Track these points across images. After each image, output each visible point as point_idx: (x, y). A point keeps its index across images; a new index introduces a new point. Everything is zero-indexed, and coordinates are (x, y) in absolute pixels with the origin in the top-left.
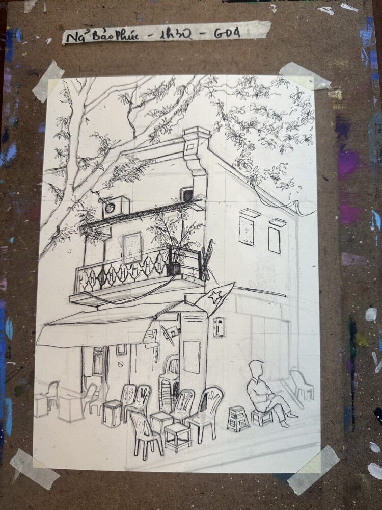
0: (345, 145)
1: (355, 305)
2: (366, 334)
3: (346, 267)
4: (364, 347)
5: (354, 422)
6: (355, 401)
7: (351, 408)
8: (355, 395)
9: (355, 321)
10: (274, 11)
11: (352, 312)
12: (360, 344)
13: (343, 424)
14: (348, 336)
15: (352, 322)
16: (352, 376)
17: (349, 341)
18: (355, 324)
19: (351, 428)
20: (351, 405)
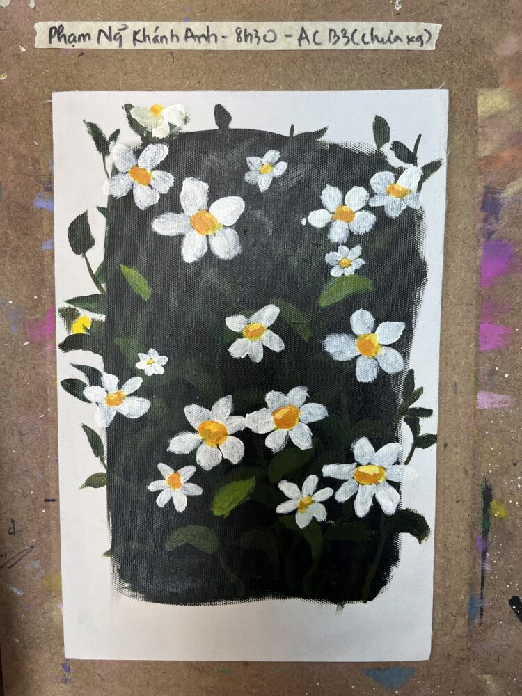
0: (494, 232)
1: (493, 464)
2: (505, 502)
3: (482, 411)
4: (501, 519)
5: (481, 615)
6: (485, 588)
7: (479, 596)
8: (486, 580)
9: (490, 484)
10: (398, 9)
11: (488, 473)
12: (496, 515)
13: (467, 617)
14: (481, 505)
15: (487, 487)
16: (484, 556)
17: (481, 512)
18: (491, 489)
19: (477, 621)
20: (480, 593)
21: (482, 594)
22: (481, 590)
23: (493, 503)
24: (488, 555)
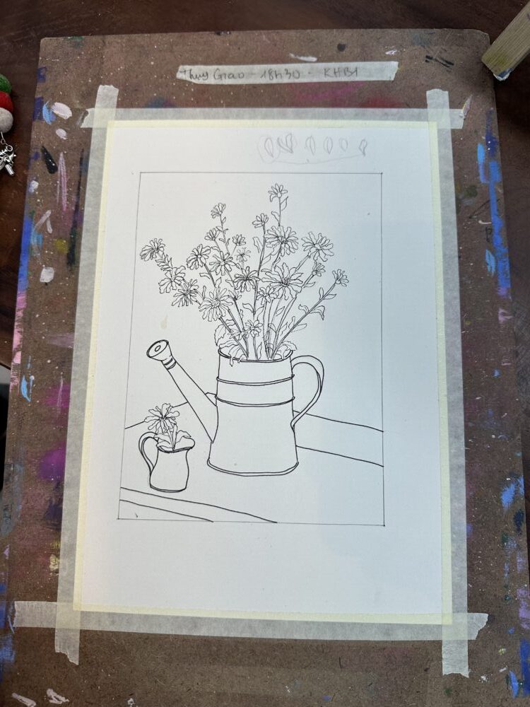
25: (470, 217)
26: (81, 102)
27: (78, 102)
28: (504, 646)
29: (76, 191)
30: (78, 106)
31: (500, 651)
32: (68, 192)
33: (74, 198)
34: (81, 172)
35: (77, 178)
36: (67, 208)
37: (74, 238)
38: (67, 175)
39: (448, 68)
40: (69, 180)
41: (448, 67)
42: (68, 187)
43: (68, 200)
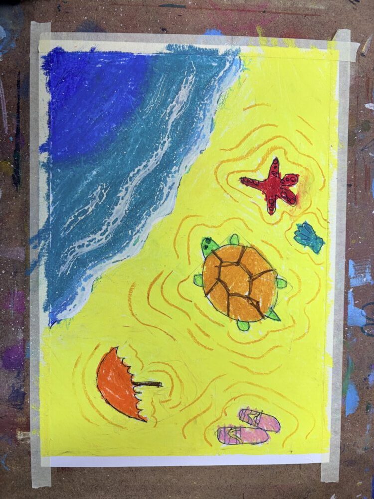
1: (12, 204)
6: (16, 104)
7: (21, 97)
8: (15, 110)
9: (14, 188)
11: (16, 197)
12: (9, 163)
14: (21, 172)
15: (17, 186)
16: (18, 130)
17: (21, 166)
18: (13, 184)
20: (20, 100)
21: (19, 99)
22: (19, 103)
23: (11, 173)
24: (15, 131)
25: (362, 150)
26: (14, 23)
27: (11, 22)
28: (361, 480)
29: (16, 114)
30: (11, 27)
31: (358, 484)
32: (8, 115)
33: (14, 121)
34: (19, 95)
35: (15, 101)
36: (8, 131)
37: (18, 160)
38: (6, 98)
39: (354, 6)
40: (8, 102)
41: (354, 4)
42: (8, 110)
43: (8, 123)
